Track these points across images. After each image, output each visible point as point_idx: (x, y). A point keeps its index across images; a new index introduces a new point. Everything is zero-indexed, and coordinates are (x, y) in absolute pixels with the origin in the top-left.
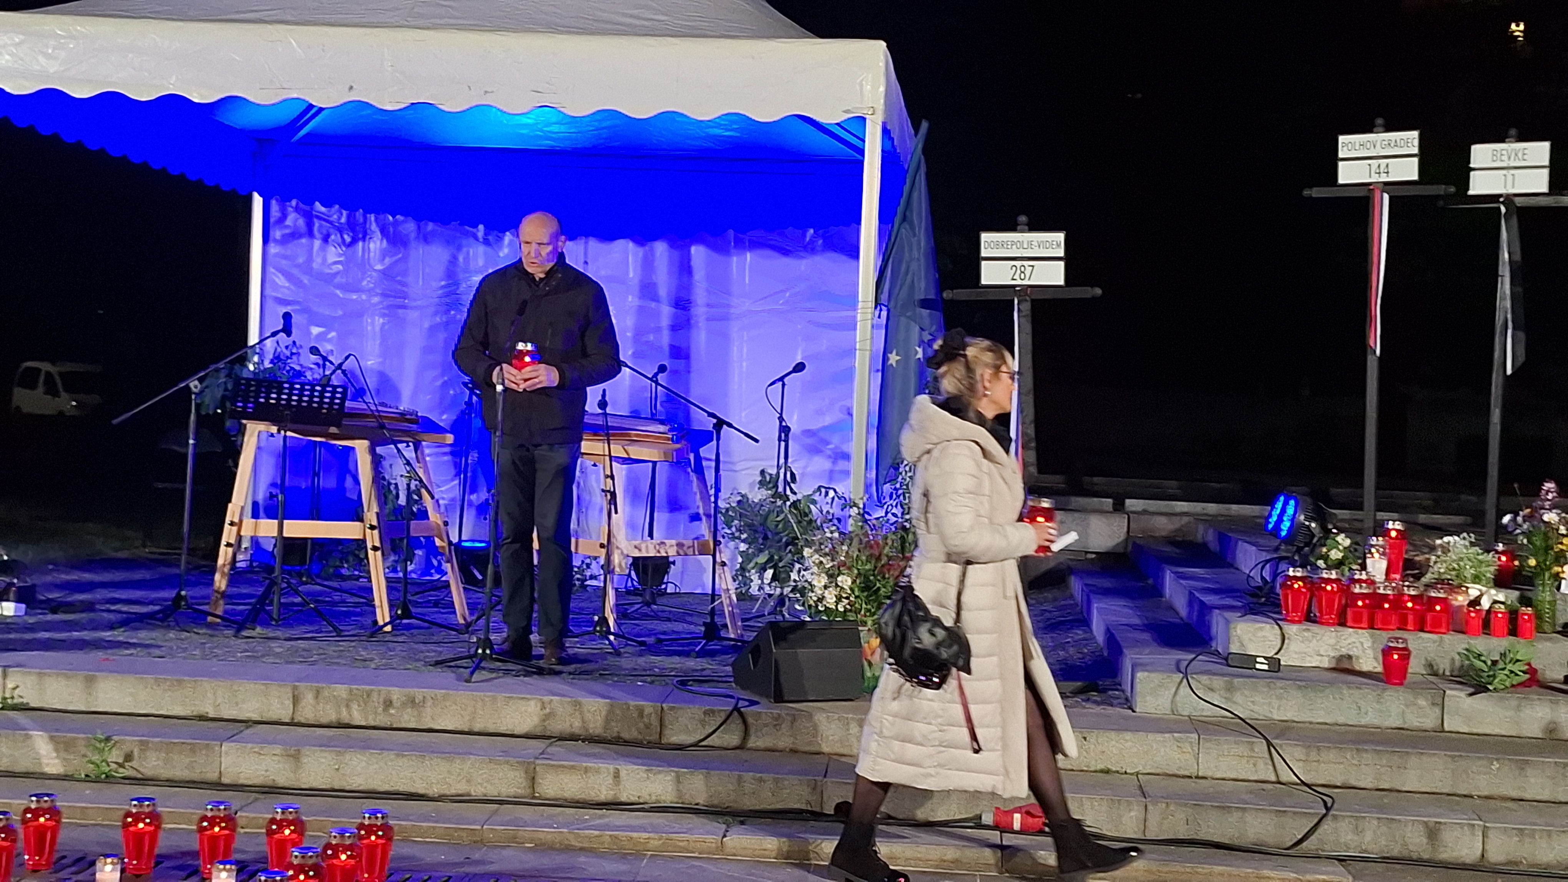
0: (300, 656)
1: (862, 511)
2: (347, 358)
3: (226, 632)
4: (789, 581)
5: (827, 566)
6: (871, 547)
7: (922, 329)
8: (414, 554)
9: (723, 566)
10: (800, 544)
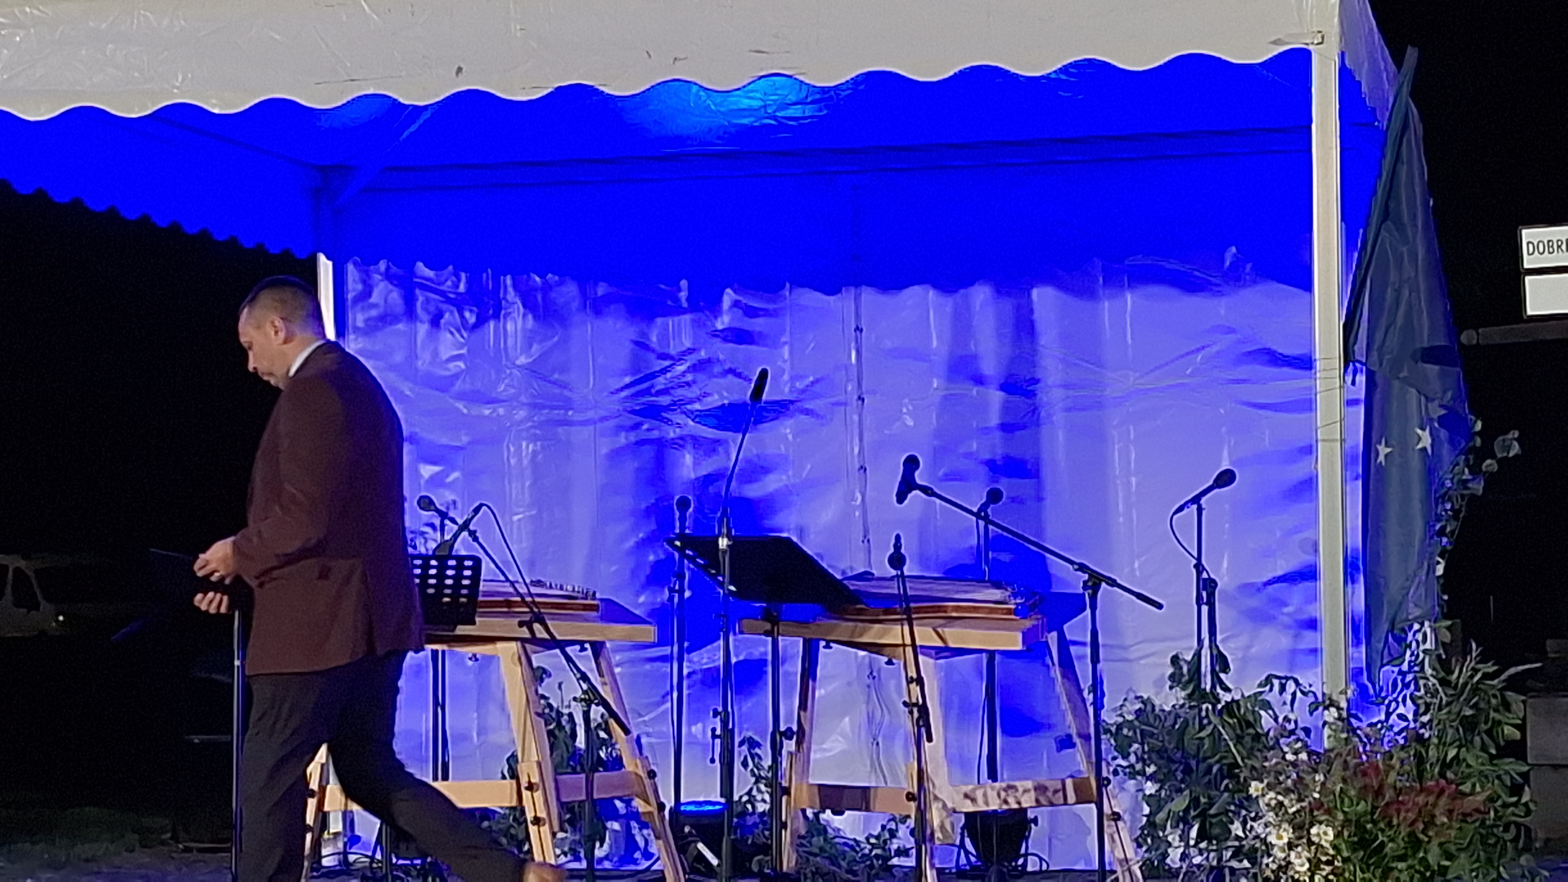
1: (1344, 714)
2: (476, 513)
4: (1227, 839)
5: (1290, 811)
6: (1365, 774)
7: (1427, 398)
8: (605, 828)
9: (1115, 820)
10: (1242, 776)
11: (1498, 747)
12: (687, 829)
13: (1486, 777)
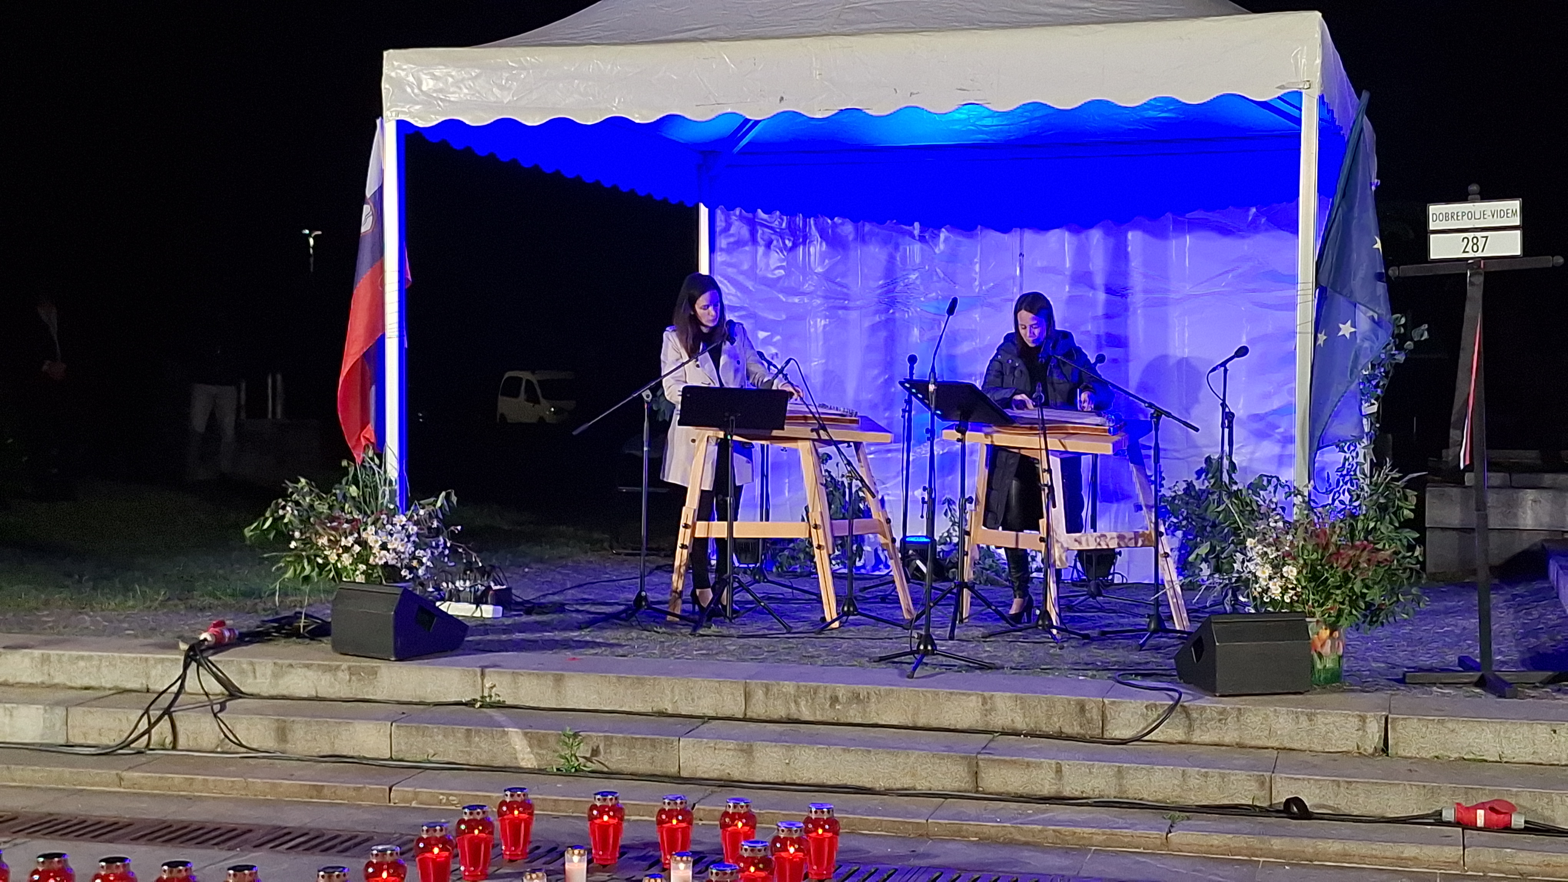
0: (753, 653)
1: (1307, 499)
2: (788, 362)
3: (683, 631)
4: (1232, 572)
5: (1271, 557)
6: (1318, 536)
9: (1166, 557)
10: (1242, 535)
11: (1400, 522)
12: (911, 552)
13: (1392, 540)
